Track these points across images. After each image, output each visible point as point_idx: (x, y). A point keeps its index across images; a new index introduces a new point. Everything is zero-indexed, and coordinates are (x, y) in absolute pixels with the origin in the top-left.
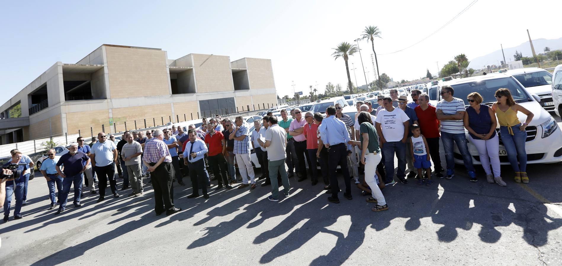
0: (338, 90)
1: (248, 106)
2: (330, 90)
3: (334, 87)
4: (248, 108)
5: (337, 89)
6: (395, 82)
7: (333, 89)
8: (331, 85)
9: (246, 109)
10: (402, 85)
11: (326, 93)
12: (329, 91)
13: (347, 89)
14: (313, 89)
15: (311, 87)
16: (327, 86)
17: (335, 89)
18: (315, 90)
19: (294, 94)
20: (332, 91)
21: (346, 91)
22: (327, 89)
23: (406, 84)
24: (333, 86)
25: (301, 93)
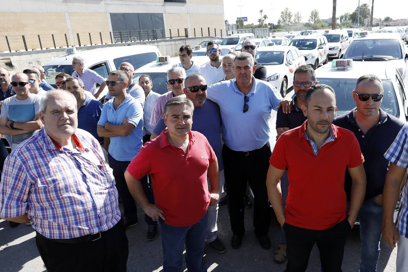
0: (297, 21)
1: (186, 30)
2: (285, 19)
3: (292, 16)
4: (186, 33)
5: (295, 20)
6: (377, 19)
7: (290, 19)
8: (288, 12)
9: (183, 33)
10: (385, 23)
11: (279, 23)
12: (284, 21)
13: (309, 21)
14: (263, 15)
15: (261, 11)
16: (283, 13)
17: (292, 19)
18: (265, 17)
19: (236, 20)
20: (289, 21)
21: (306, 23)
22: (282, 18)
23: (391, 23)
24: (291, 14)
25: (246, 19)
